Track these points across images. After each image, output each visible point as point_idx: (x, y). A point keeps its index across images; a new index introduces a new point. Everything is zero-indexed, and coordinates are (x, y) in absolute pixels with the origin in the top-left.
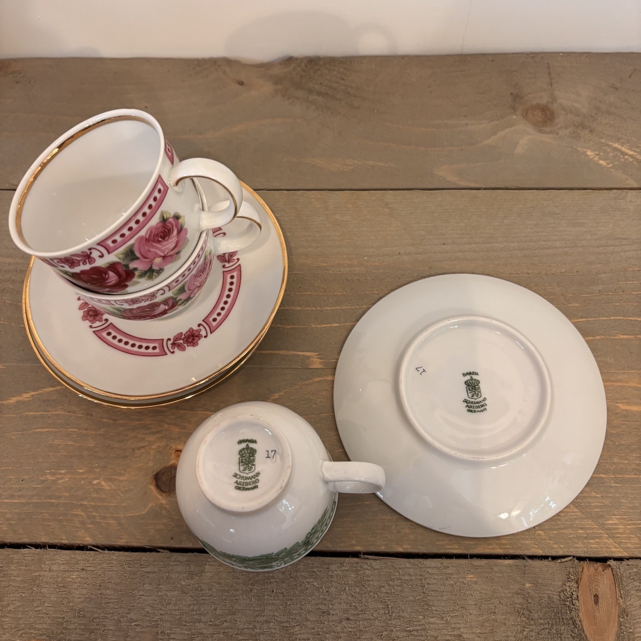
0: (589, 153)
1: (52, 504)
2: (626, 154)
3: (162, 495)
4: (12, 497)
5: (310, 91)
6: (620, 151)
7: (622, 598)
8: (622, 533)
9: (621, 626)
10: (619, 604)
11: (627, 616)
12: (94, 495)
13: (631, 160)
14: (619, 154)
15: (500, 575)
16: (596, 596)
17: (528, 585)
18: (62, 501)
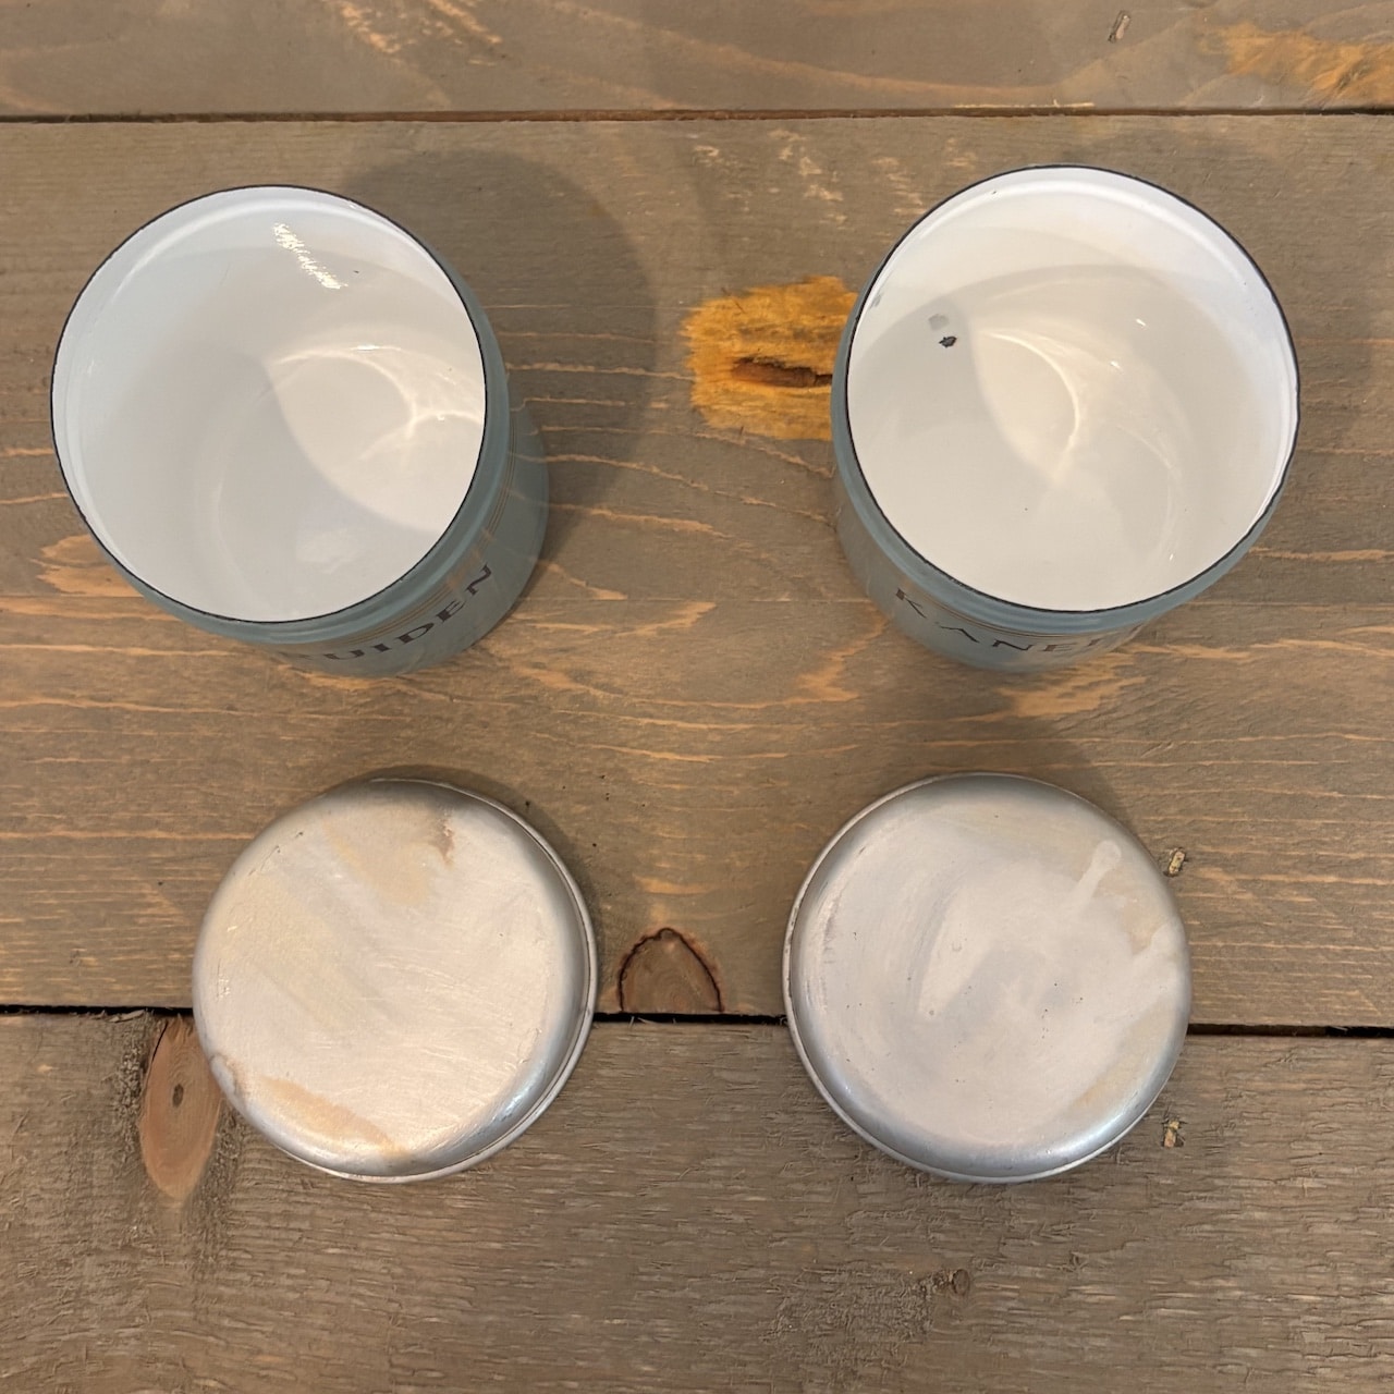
0: (348, 11)
9: (217, 1147)
11: (232, 1128)
13: (449, 31)
16: (179, 1089)
17: (43, 1068)
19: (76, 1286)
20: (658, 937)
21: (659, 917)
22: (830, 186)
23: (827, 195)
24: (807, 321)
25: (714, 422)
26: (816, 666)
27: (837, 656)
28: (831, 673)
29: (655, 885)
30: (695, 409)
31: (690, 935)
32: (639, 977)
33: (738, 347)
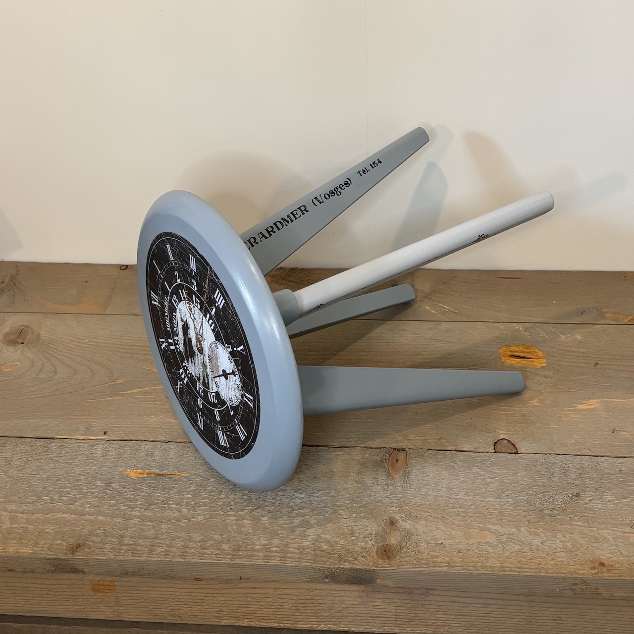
0: (427, 307)
1: (147, 427)
2: (445, 308)
4: (128, 424)
5: (290, 281)
6: (442, 307)
12: (167, 424)
13: (447, 310)
14: (442, 308)
16: (397, 460)
17: (366, 455)
18: (152, 426)
19: (375, 490)
20: (502, 439)
21: (502, 437)
22: (527, 332)
23: (526, 333)
24: (524, 350)
25: (506, 364)
26: (533, 399)
27: (537, 398)
28: (536, 401)
29: (500, 432)
30: (502, 362)
31: (509, 440)
32: (498, 446)
33: (510, 353)
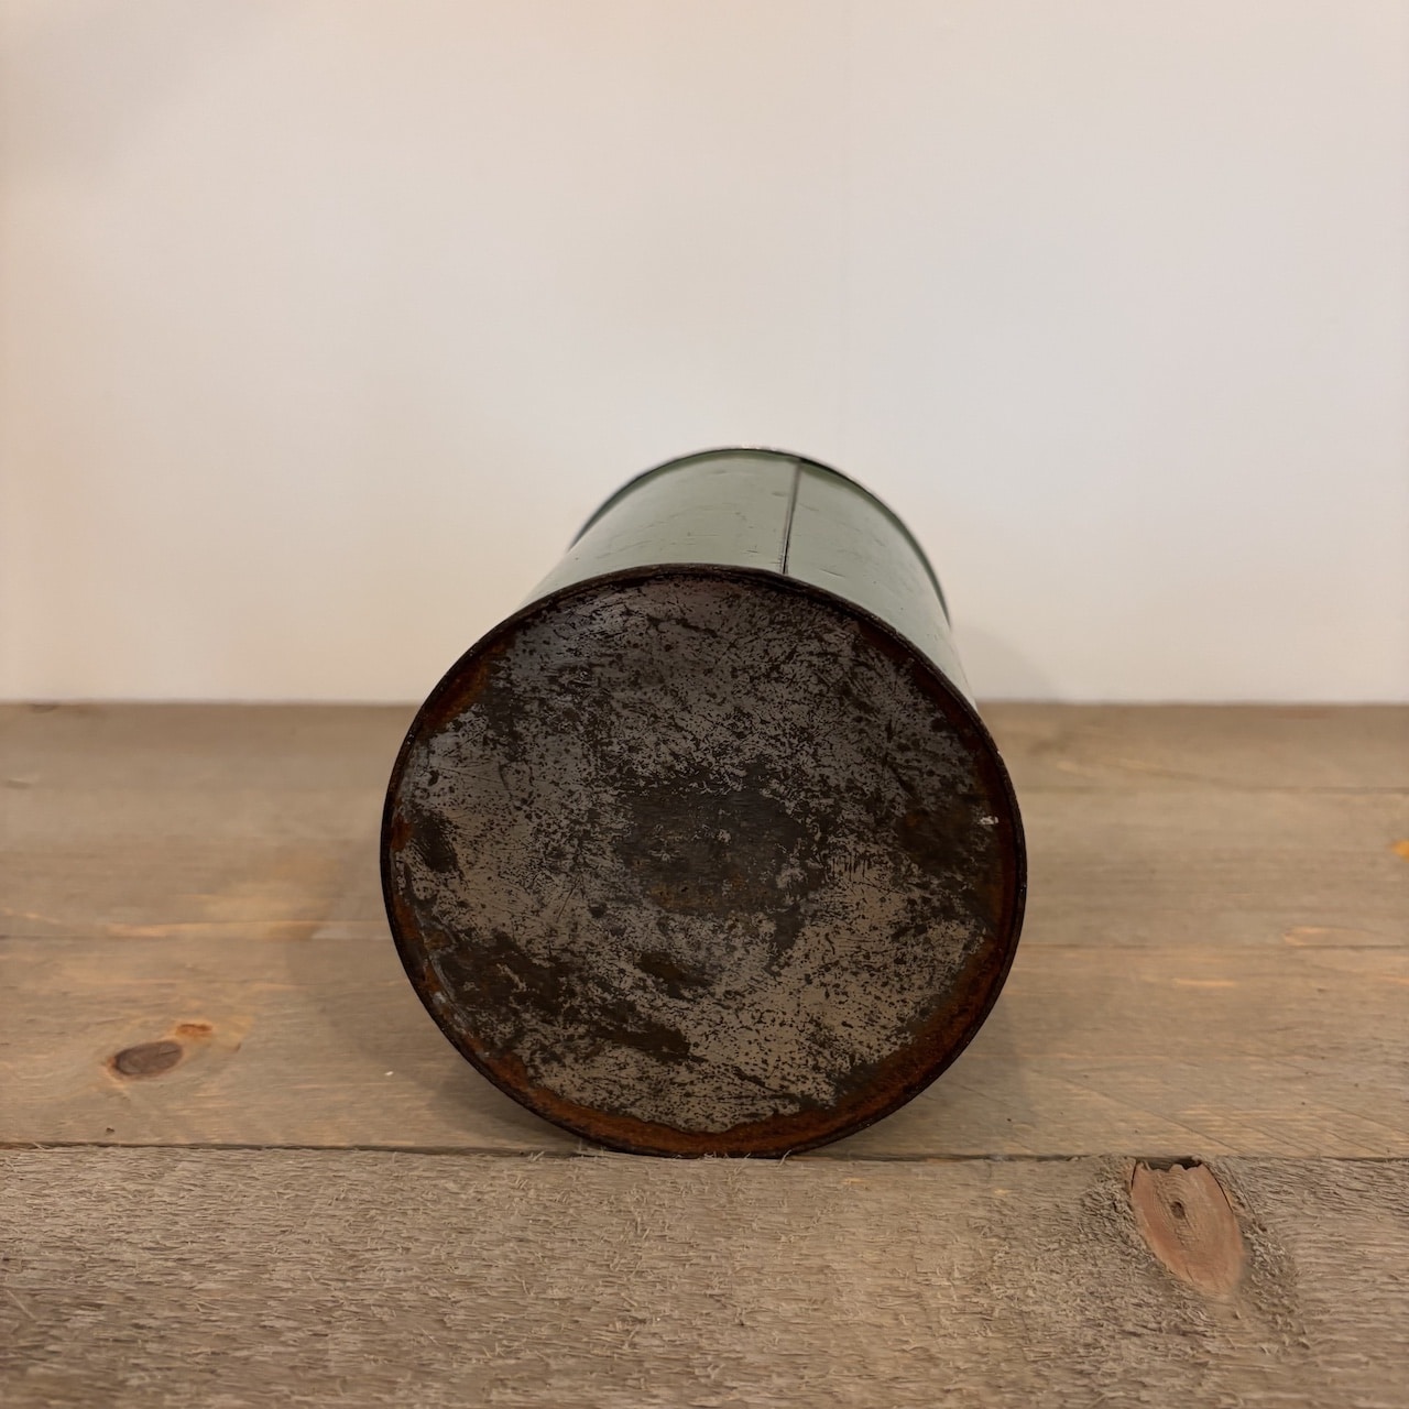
3: (120, 1078)
7: (1243, 1205)
8: (1219, 1126)
9: (1253, 1244)
10: (1238, 1216)
11: (1264, 1230)
15: (929, 1179)
16: (1177, 1205)
17: (1000, 1192)
